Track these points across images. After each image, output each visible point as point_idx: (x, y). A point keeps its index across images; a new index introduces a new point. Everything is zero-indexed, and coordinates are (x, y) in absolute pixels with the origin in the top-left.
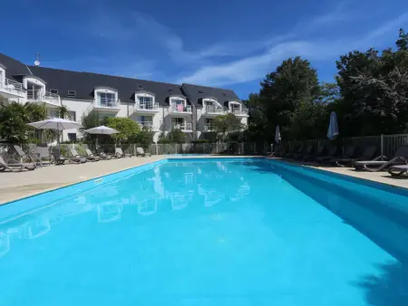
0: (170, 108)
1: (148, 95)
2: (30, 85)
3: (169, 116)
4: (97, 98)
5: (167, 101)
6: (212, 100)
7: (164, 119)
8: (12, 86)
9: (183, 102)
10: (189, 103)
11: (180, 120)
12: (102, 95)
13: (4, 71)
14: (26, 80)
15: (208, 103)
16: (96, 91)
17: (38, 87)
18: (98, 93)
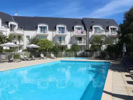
0: (74, 32)
1: (63, 26)
2: (11, 25)
3: (74, 36)
4: (39, 29)
5: (73, 28)
6: (98, 26)
7: (71, 38)
8: (3, 27)
9: (82, 28)
10: (85, 29)
11: (80, 39)
12: (41, 27)
13: (1, 20)
14: (10, 23)
15: (96, 28)
16: (38, 26)
17: (15, 26)
18: (39, 27)
